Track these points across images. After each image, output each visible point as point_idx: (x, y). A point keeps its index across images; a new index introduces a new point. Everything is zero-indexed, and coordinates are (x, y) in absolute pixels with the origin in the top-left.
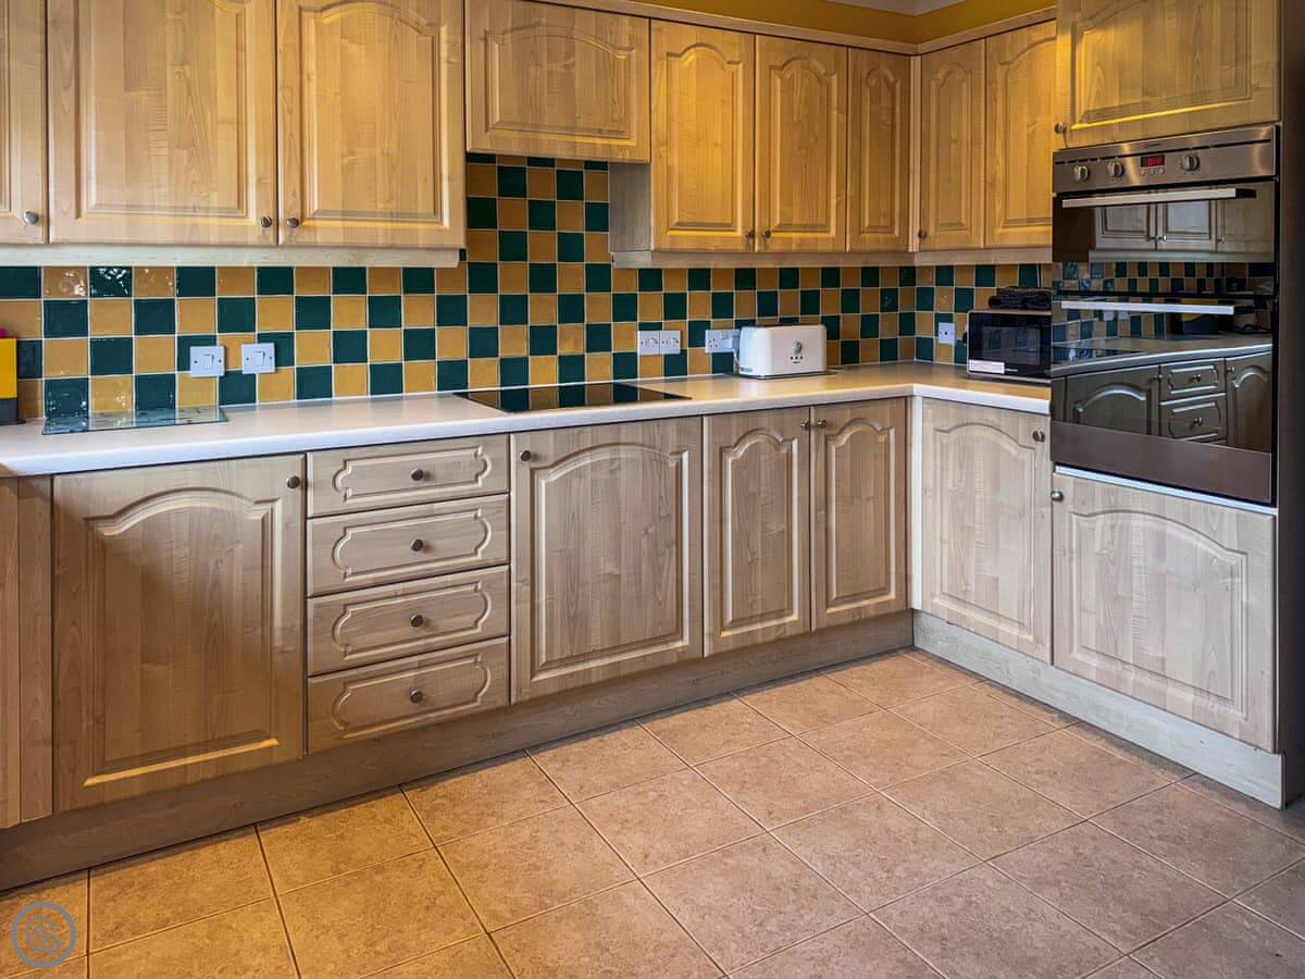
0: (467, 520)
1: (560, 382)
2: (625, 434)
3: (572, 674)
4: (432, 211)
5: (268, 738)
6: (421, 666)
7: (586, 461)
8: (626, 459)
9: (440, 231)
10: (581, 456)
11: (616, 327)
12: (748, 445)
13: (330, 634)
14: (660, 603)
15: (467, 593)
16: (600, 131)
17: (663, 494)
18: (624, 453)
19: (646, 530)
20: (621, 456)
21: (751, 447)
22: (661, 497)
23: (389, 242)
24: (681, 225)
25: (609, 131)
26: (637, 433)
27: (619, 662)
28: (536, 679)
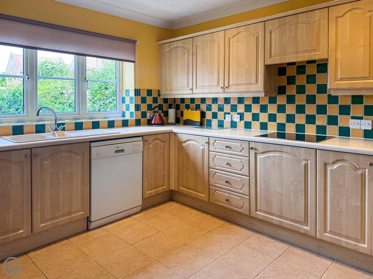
0: (239, 161)
1: (316, 134)
2: (284, 149)
3: (267, 217)
4: (255, 82)
5: (204, 194)
6: (229, 194)
7: (271, 154)
8: (285, 157)
9: (257, 87)
10: (270, 153)
11: (340, 117)
12: (338, 165)
13: (212, 177)
14: (298, 210)
15: (239, 180)
16: (307, 51)
17: (299, 172)
18: (284, 155)
19: (292, 183)
20: (283, 156)
21: (340, 166)
22: (298, 174)
23: (245, 91)
24: (342, 79)
25: (311, 50)
26: (289, 149)
27: (282, 222)
28: (256, 212)
